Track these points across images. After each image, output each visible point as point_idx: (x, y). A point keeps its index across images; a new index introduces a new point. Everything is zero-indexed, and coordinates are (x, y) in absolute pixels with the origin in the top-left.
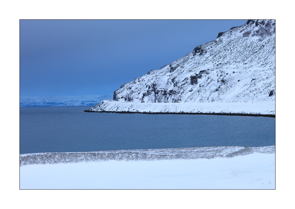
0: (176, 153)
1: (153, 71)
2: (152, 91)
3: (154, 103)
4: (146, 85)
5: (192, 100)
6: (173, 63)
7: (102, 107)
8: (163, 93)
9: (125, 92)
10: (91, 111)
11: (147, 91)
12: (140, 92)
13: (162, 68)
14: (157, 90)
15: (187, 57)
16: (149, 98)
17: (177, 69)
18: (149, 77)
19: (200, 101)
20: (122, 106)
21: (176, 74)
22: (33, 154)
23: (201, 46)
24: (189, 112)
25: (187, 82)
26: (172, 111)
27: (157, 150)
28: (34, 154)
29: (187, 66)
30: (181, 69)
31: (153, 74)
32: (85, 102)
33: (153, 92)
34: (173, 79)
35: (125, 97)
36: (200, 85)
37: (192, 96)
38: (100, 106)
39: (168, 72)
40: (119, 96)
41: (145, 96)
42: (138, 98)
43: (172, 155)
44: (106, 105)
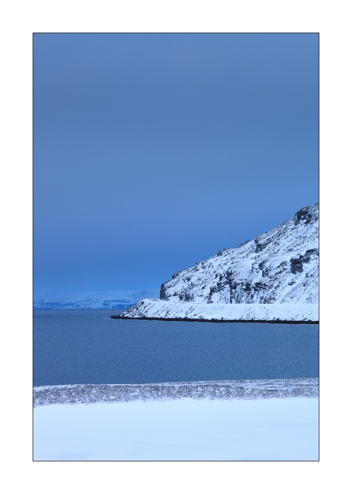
0: (293, 387)
1: (227, 250)
2: (226, 283)
3: (229, 304)
4: (216, 273)
5: (293, 299)
6: (261, 236)
7: (141, 311)
8: (244, 287)
9: (180, 286)
10: (123, 318)
11: (217, 284)
12: (205, 286)
13: (242, 244)
14: (235, 283)
15: (285, 226)
16: (220, 295)
17: (267, 248)
18: (221, 259)
19: (307, 301)
20: (175, 308)
21: (267, 255)
22: (54, 386)
23: (308, 208)
24: (288, 320)
25: (285, 269)
26: (261, 318)
27: (260, 382)
28: (56, 386)
29: (284, 242)
30: (274, 246)
31: (228, 256)
32: (110, 302)
33: (228, 285)
34: (261, 264)
35: (180, 293)
36: (307, 274)
37: (294, 292)
38: (137, 309)
39: (253, 252)
40: (170, 291)
41: (215, 291)
42: (202, 296)
43: (287, 390)
44: (149, 307)
